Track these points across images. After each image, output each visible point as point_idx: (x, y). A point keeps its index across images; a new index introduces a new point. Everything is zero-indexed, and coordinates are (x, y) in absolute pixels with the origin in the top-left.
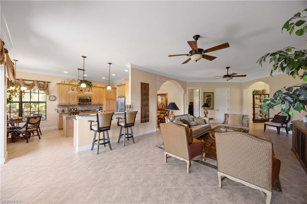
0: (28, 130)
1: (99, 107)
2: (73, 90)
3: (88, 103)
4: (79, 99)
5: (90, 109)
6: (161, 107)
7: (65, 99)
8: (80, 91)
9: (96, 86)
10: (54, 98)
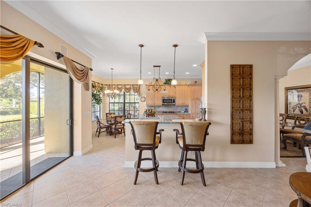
0: (116, 127)
1: (184, 109)
2: (149, 90)
3: (171, 104)
4: (163, 100)
5: (175, 111)
6: (297, 112)
7: (151, 100)
8: (156, 90)
9: (181, 84)
10: (144, 99)
